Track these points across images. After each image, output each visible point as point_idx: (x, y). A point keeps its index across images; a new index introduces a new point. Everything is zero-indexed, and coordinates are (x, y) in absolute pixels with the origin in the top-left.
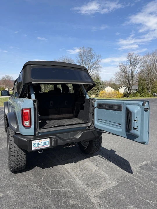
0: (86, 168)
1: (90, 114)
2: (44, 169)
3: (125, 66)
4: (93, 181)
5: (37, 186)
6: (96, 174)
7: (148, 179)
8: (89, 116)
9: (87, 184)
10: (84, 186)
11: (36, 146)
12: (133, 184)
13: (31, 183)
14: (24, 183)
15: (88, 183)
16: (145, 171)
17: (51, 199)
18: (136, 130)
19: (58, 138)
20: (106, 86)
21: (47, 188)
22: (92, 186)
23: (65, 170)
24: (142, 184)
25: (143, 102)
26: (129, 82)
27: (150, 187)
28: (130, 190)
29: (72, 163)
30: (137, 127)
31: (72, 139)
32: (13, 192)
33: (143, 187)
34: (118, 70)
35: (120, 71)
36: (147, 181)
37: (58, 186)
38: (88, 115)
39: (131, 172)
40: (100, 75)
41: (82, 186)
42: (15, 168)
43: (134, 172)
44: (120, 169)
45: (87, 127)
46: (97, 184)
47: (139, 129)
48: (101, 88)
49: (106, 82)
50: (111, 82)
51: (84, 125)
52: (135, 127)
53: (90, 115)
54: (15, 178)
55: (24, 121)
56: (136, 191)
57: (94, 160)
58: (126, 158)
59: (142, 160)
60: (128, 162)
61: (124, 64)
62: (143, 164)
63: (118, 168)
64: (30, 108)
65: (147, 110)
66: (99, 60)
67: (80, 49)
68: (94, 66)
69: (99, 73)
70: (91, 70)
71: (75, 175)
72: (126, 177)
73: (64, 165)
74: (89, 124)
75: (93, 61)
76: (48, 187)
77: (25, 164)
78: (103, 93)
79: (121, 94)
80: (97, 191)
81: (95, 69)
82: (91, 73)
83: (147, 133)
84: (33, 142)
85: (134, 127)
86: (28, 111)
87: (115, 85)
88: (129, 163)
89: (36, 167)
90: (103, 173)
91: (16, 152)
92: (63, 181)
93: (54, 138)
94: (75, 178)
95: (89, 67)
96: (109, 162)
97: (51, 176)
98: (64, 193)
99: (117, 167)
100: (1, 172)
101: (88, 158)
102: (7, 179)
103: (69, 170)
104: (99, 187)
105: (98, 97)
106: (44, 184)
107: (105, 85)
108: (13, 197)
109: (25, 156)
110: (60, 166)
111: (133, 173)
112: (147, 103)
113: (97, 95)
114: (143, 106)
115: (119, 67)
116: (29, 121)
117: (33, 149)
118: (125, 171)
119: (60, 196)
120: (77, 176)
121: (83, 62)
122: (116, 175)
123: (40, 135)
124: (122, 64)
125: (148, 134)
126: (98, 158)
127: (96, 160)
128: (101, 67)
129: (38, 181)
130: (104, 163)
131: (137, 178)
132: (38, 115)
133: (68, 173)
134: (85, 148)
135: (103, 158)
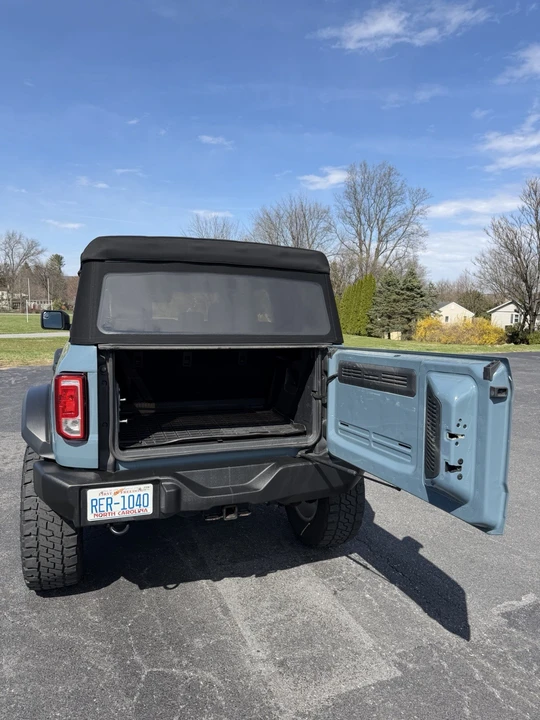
0: (295, 600)
1: (314, 401)
2: (145, 592)
3: (516, 229)
4: (307, 652)
5: (104, 651)
6: (324, 626)
7: (529, 666)
8: (311, 409)
9: (282, 664)
10: (267, 670)
11: (103, 508)
12: (461, 681)
13: (85, 637)
14: (64, 635)
15: (285, 660)
16: (520, 634)
17: (136, 705)
18: (457, 473)
19: (181, 485)
20: (443, 300)
21: (133, 662)
22: (300, 672)
23: (215, 602)
24: (495, 685)
25: (486, 363)
26: (529, 289)
27: (527, 701)
28: (442, 704)
29: (249, 575)
30: (461, 461)
31: (236, 490)
32: (19, 662)
33: (497, 700)
34: (487, 243)
35: (495, 247)
36: (523, 675)
37: (176, 660)
38: (308, 405)
39: (464, 632)
40: (421, 262)
41: (260, 667)
42: (39, 577)
43: (474, 634)
44: (424, 617)
45: (302, 449)
46: (321, 666)
47: (468, 469)
48: (425, 306)
49: (444, 287)
50: (462, 286)
51: (292, 442)
52: (451, 463)
53: (316, 404)
54: (38, 612)
55: (63, 420)
56: (467, 711)
57: (332, 571)
58: (455, 574)
59: (520, 586)
60: (461, 589)
61: (511, 220)
62: (521, 604)
63: (416, 610)
64: (86, 374)
65: (503, 395)
66: (418, 208)
67: (351, 171)
68: (400, 231)
69: (420, 253)
70: (390, 245)
71: (246, 623)
72: (439, 650)
73: (217, 584)
74: (311, 439)
75: (398, 210)
76: (138, 658)
77: (73, 569)
78: (430, 327)
79: (496, 331)
80: (313, 693)
81: (403, 242)
82: (388, 252)
83: (502, 487)
84: (92, 494)
85: (447, 463)
86: (76, 383)
87: (478, 296)
88: (464, 593)
89: (122, 579)
90: (353, 623)
91: (41, 524)
92: (198, 643)
93: (168, 482)
94: (244, 633)
95: (383, 233)
96: (387, 583)
97: (163, 619)
98: (188, 688)
99: (413, 605)
100: (3, 586)
101: (311, 561)
102: (13, 613)
103: (232, 603)
104: (323, 680)
105: (409, 339)
106: (129, 646)
107: (441, 297)
108: (12, 683)
109: (72, 541)
110: (204, 583)
111: (472, 638)
112: (502, 367)
113: (408, 334)
114: (485, 378)
115: (491, 232)
116: (79, 417)
117: (91, 517)
118: (438, 625)
119: (171, 695)
120: (254, 628)
121: (362, 217)
122: (400, 636)
123: (122, 468)
124: (502, 223)
125: (504, 493)
126: (347, 565)
127: (340, 572)
128: (425, 235)
129: (112, 633)
130: (368, 586)
131: (484, 658)
132: (116, 399)
133: (226, 611)
134: (304, 523)
135: (369, 566)
